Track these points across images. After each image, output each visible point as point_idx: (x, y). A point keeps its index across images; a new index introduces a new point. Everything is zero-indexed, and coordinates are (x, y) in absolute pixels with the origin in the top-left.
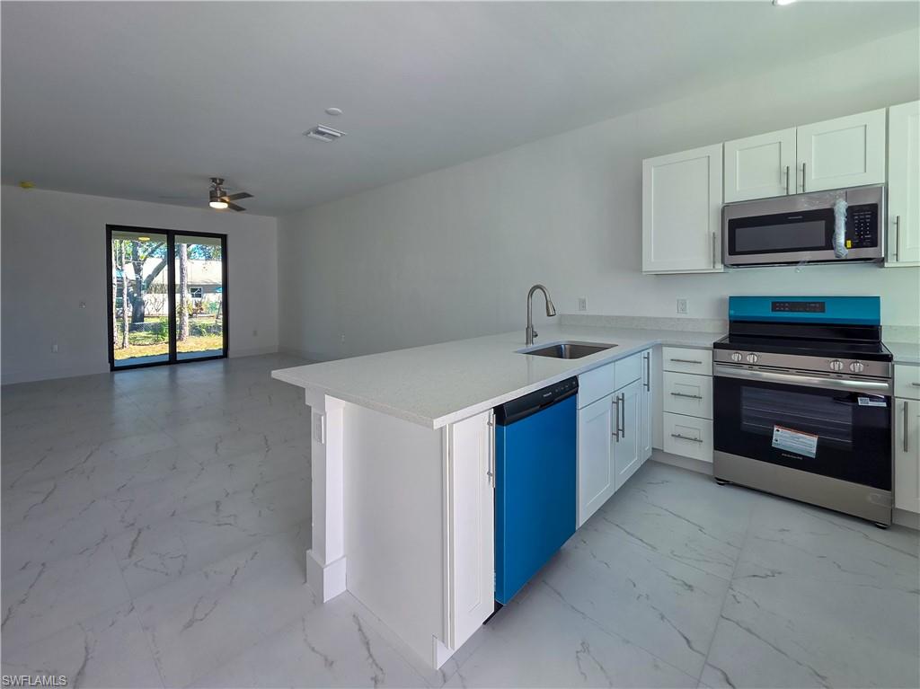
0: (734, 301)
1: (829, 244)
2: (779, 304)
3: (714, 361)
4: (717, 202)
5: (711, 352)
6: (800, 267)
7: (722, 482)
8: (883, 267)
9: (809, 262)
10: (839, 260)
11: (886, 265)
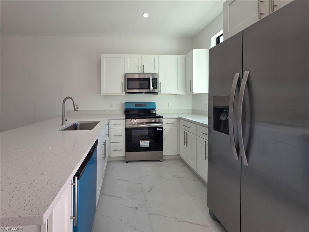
0: (126, 104)
1: (149, 88)
2: (137, 104)
3: (125, 123)
4: (123, 73)
5: (124, 120)
6: (143, 94)
7: (127, 162)
8: (157, 94)
9: (145, 92)
10: (150, 92)
11: (158, 94)
